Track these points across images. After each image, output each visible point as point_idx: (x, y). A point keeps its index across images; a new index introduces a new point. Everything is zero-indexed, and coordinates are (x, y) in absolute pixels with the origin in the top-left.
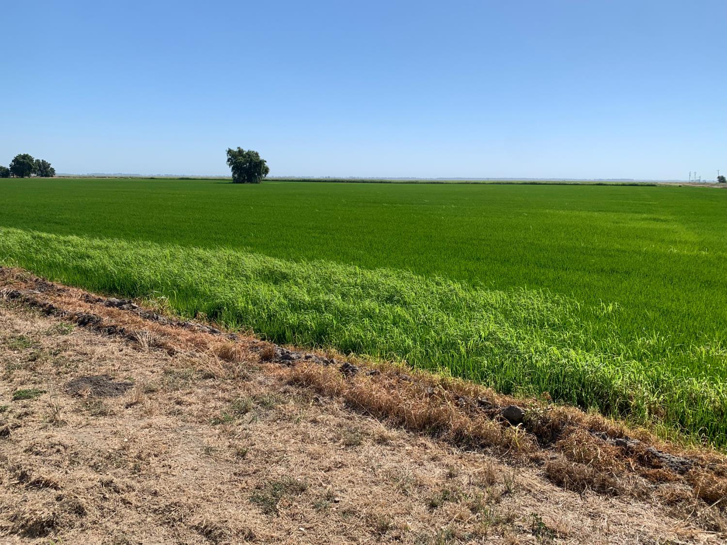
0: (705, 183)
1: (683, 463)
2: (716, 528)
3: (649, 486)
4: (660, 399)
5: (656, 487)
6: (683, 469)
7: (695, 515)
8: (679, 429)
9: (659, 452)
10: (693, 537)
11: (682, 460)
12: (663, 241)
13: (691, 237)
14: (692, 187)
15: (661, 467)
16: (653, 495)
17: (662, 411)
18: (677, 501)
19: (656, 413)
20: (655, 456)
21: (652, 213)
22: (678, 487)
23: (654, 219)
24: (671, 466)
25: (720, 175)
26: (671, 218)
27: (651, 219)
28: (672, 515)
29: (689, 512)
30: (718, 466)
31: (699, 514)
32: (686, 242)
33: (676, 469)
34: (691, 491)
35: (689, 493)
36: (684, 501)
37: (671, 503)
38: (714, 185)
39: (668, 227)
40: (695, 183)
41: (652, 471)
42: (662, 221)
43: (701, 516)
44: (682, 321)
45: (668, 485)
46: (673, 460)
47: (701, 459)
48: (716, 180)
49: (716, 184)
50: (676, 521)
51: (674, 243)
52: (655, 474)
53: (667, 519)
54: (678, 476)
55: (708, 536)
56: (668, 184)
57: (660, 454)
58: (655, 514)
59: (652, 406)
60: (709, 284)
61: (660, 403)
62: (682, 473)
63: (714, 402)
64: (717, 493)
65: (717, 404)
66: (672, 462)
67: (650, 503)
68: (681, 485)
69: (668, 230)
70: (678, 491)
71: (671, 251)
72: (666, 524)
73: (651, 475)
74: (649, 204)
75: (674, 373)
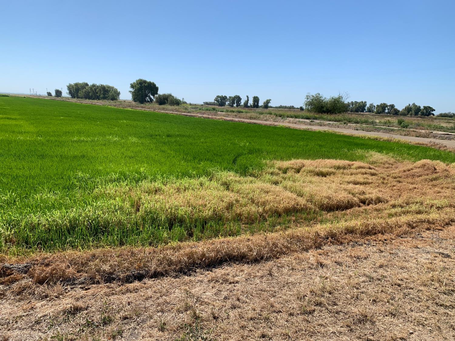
0: (40, 96)
1: (26, 267)
2: (46, 296)
3: (5, 288)
4: (12, 232)
5: (10, 288)
6: (26, 270)
7: (34, 294)
8: (25, 247)
9: (11, 265)
10: (33, 307)
11: (25, 265)
12: (13, 132)
13: (32, 129)
14: (31, 98)
15: (13, 274)
16: (8, 293)
17: (14, 239)
18: (23, 290)
19: (10, 242)
20: (8, 268)
21: (7, 114)
22: (23, 282)
23: (8, 118)
24: (19, 271)
25: (48, 91)
26: (18, 117)
27: (5, 118)
28: (20, 300)
29: (30, 294)
30: (46, 261)
31: (36, 292)
32: (28, 133)
33: (22, 272)
34: (32, 281)
35: (30, 283)
36: (27, 289)
37: (19, 293)
38: (45, 97)
39: (17, 123)
40: (34, 96)
41: (6, 278)
42: (13, 119)
43: (37, 293)
44: (26, 181)
45: (17, 283)
46: (20, 267)
47: (37, 260)
48: (46, 94)
49: (46, 97)
50: (22, 303)
51: (21, 133)
52: (9, 280)
53: (17, 304)
54: (24, 275)
55: (42, 303)
56: (17, 96)
57: (12, 266)
58: (10, 304)
59: (7, 238)
60: (42, 157)
61: (12, 235)
62: (26, 272)
63: (45, 225)
64: (46, 277)
65: (47, 226)
66: (19, 268)
67: (6, 299)
68: (25, 280)
69: (17, 125)
70: (23, 284)
71: (19, 138)
72: (17, 307)
73: (6, 281)
74: (4, 109)
75: (21, 214)
